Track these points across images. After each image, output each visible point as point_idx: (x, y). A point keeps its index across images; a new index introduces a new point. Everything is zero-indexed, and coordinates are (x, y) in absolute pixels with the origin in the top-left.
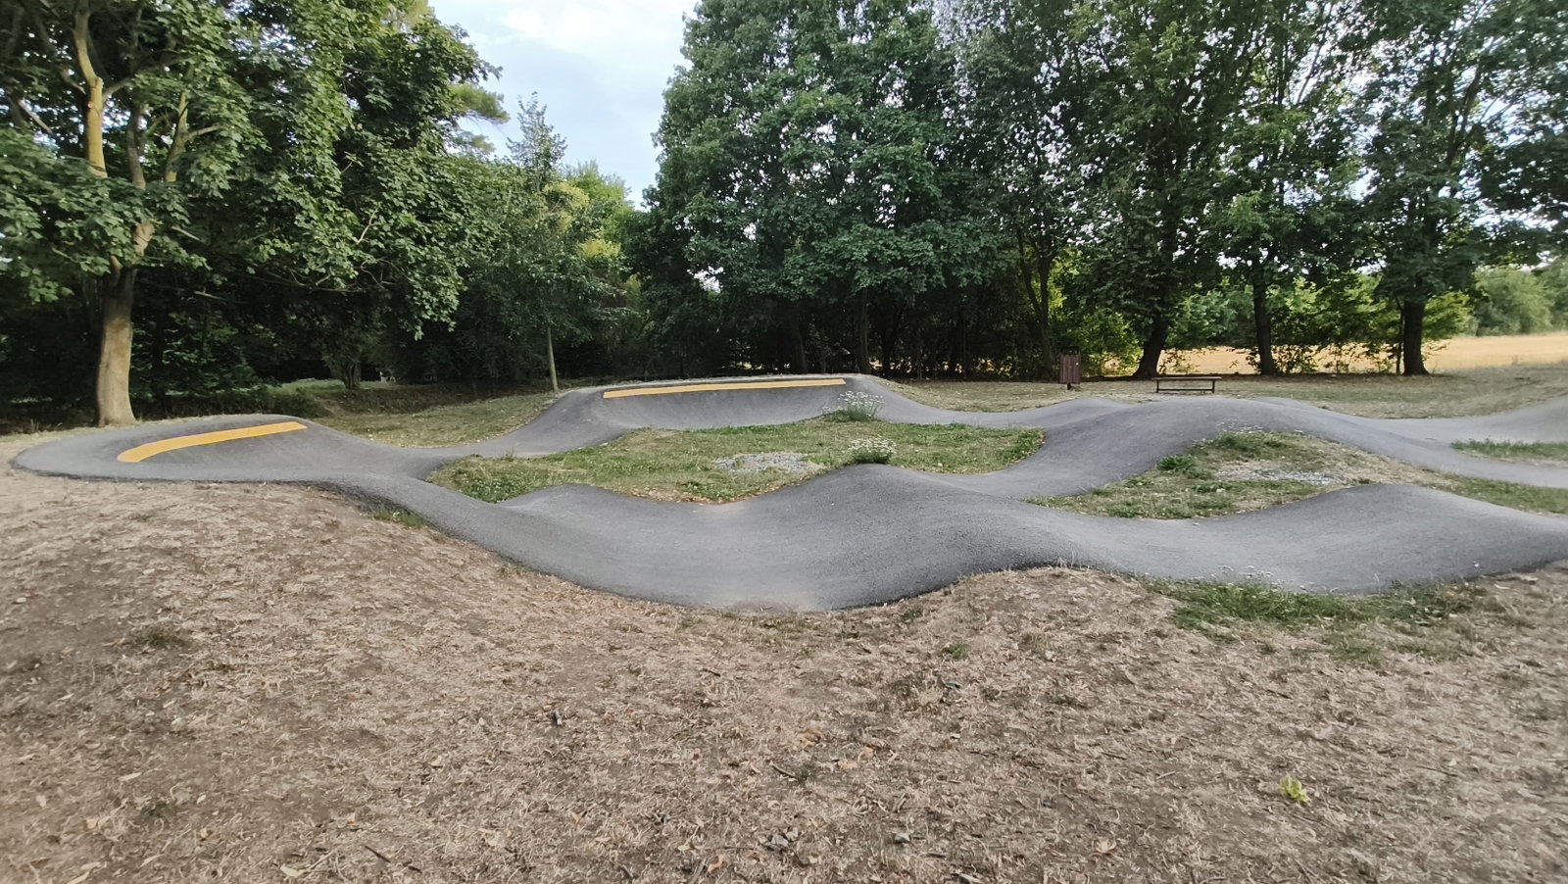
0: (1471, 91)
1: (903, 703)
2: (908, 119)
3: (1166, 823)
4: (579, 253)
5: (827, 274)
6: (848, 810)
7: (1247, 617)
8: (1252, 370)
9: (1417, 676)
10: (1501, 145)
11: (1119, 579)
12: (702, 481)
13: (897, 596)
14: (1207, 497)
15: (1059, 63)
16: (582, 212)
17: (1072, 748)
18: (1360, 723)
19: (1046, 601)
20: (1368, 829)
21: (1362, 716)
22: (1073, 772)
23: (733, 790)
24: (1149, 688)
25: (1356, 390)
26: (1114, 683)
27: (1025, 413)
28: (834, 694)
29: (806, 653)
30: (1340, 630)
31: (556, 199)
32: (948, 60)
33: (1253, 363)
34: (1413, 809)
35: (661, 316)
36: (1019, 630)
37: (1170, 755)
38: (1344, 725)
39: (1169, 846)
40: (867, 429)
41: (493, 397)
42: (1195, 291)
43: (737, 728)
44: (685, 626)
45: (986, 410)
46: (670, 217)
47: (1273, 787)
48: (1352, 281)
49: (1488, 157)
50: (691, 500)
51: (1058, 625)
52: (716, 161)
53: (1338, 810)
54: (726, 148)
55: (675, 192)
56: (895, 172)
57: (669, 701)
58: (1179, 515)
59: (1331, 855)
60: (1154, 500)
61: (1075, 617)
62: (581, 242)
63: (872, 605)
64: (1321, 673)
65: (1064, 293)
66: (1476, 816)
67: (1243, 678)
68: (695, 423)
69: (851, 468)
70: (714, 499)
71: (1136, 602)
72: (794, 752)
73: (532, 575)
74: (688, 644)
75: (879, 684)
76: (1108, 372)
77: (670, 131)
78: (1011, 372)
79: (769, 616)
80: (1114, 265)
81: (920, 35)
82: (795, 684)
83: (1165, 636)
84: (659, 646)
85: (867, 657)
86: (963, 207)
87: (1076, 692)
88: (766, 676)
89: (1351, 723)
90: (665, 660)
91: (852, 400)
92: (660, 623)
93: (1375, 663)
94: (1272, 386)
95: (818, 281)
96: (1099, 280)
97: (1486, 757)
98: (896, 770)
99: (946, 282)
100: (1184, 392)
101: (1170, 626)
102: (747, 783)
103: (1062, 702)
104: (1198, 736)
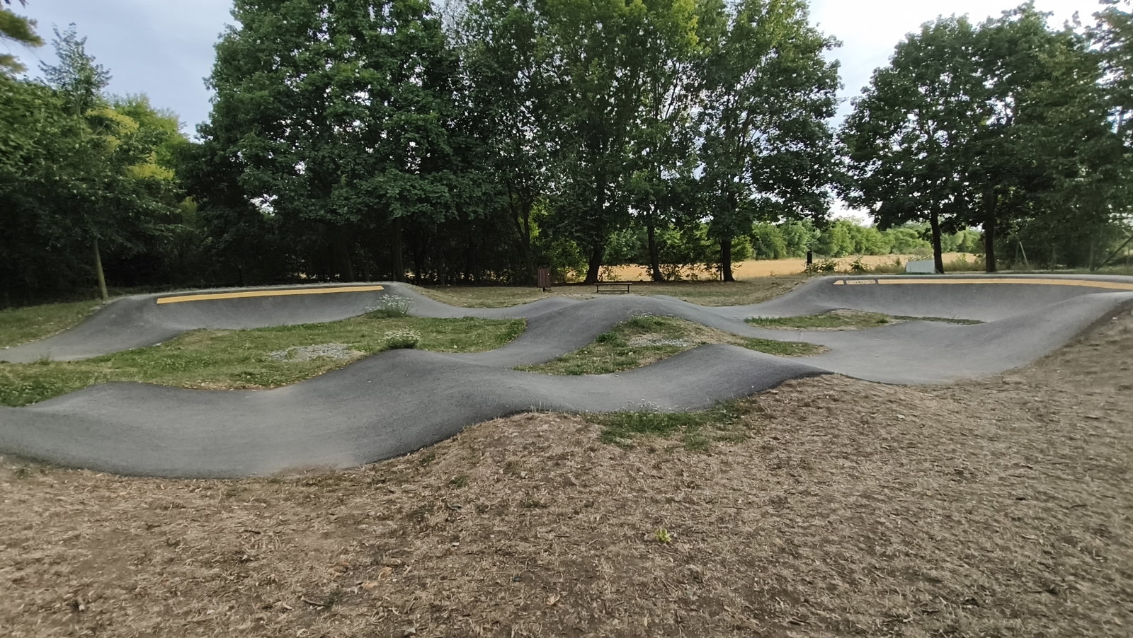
0: (746, 124)
1: (418, 527)
2: (427, 95)
3: (591, 574)
4: (130, 175)
5: (367, 205)
6: (367, 621)
7: (641, 432)
8: (649, 279)
9: (726, 454)
10: (761, 155)
11: (569, 416)
12: (256, 371)
13: (418, 446)
14: (623, 358)
15: (529, 73)
16: (130, 138)
17: (536, 537)
18: (698, 487)
19: (523, 437)
20: (699, 550)
21: (699, 483)
22: (535, 553)
23: (265, 629)
24: (585, 486)
25: (701, 290)
26: (564, 487)
27: (515, 307)
28: (362, 530)
29: (341, 501)
30: (690, 432)
31: (101, 124)
32: (454, 58)
33: (650, 275)
34: (721, 533)
35: (218, 233)
36: (504, 459)
37: (595, 528)
38: (690, 490)
39: (592, 589)
40: (400, 323)
41: (29, 305)
42: (616, 229)
43: (273, 575)
44: (229, 496)
45: (489, 307)
46: (224, 150)
47: (653, 536)
48: (697, 227)
49: (755, 160)
50: (244, 387)
51: (530, 453)
52: (266, 108)
53: (685, 543)
54: (275, 98)
55: (228, 129)
56: (418, 133)
57: (208, 564)
58: (607, 371)
59: (680, 571)
60: (593, 362)
61: (541, 445)
62: (130, 164)
63: (398, 456)
64: (679, 460)
65: (539, 226)
66: (750, 530)
67: (639, 470)
68: (252, 323)
69: (386, 353)
70: (266, 385)
71: (579, 431)
72: (324, 585)
73: (61, 471)
74: (232, 511)
75: (399, 516)
76: (569, 280)
77: (222, 79)
78: (508, 280)
79: (311, 476)
80: (568, 209)
81: (433, 37)
82: (328, 528)
83: (595, 450)
84: (203, 517)
85: (392, 496)
86: (469, 163)
87: (540, 497)
88: (304, 526)
89: (693, 488)
90: (206, 528)
91: (388, 302)
92: (202, 497)
93: (706, 450)
94: (659, 288)
95: (359, 210)
96: (560, 219)
97: (755, 495)
98: (409, 580)
99: (459, 215)
100: (613, 292)
101: (598, 443)
102: (279, 619)
103: (531, 505)
104: (612, 512)
